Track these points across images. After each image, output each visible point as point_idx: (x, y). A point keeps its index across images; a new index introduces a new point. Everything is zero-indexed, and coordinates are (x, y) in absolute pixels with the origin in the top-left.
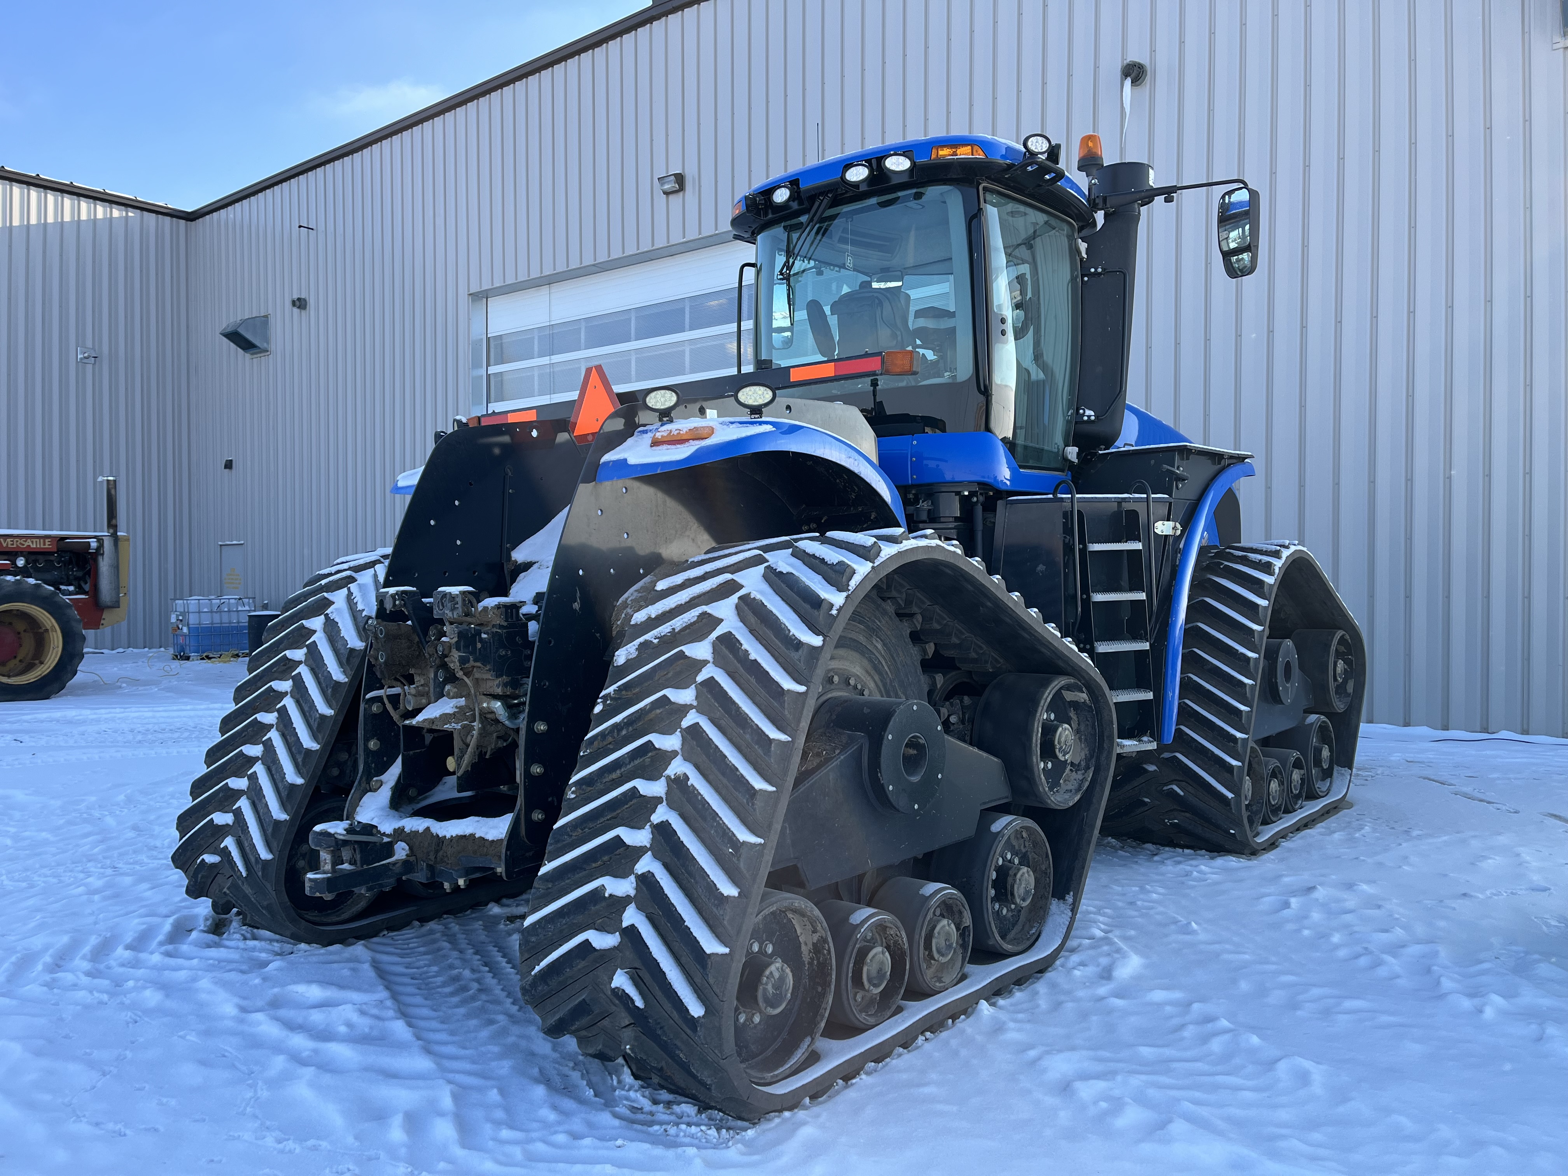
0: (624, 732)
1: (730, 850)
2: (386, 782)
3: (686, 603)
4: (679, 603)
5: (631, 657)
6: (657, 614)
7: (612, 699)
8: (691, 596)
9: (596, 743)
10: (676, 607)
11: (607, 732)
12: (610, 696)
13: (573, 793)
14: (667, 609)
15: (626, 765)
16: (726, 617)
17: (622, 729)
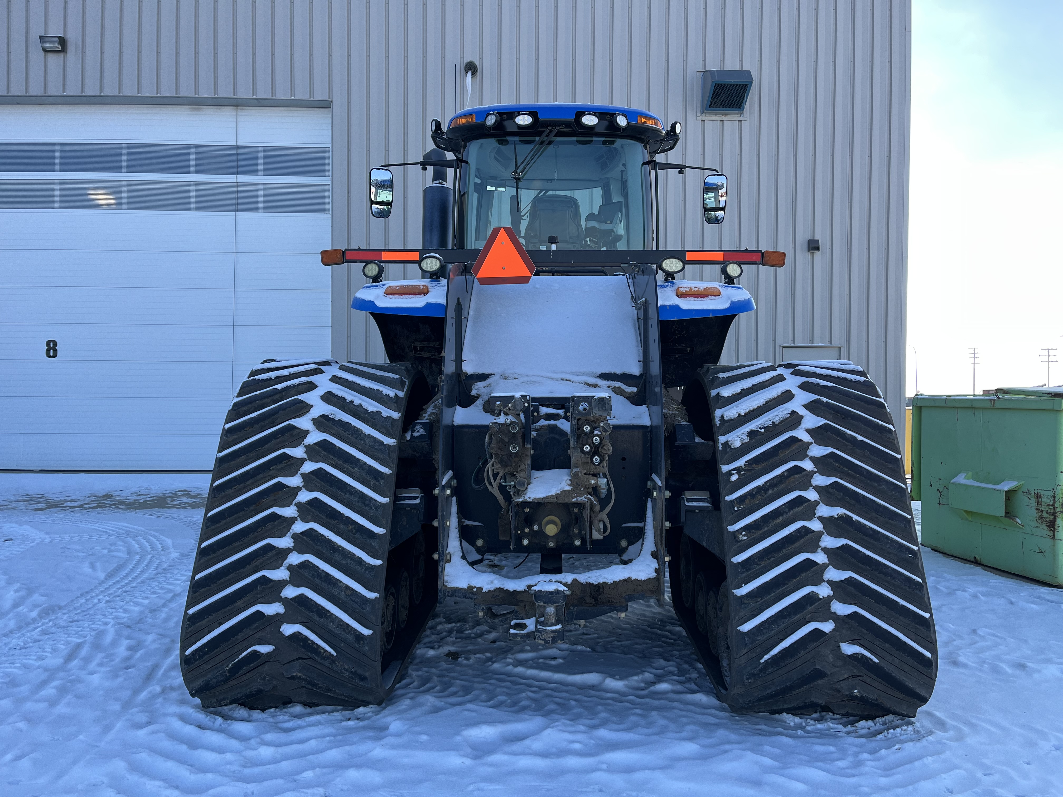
0: (770, 492)
1: (910, 555)
2: (453, 554)
3: (764, 405)
4: (759, 405)
5: (744, 442)
6: (745, 412)
7: (744, 470)
8: (766, 400)
9: (747, 501)
10: (757, 408)
11: (754, 493)
12: (742, 469)
13: (744, 536)
14: (752, 409)
15: (787, 513)
16: (805, 414)
17: (768, 490)
